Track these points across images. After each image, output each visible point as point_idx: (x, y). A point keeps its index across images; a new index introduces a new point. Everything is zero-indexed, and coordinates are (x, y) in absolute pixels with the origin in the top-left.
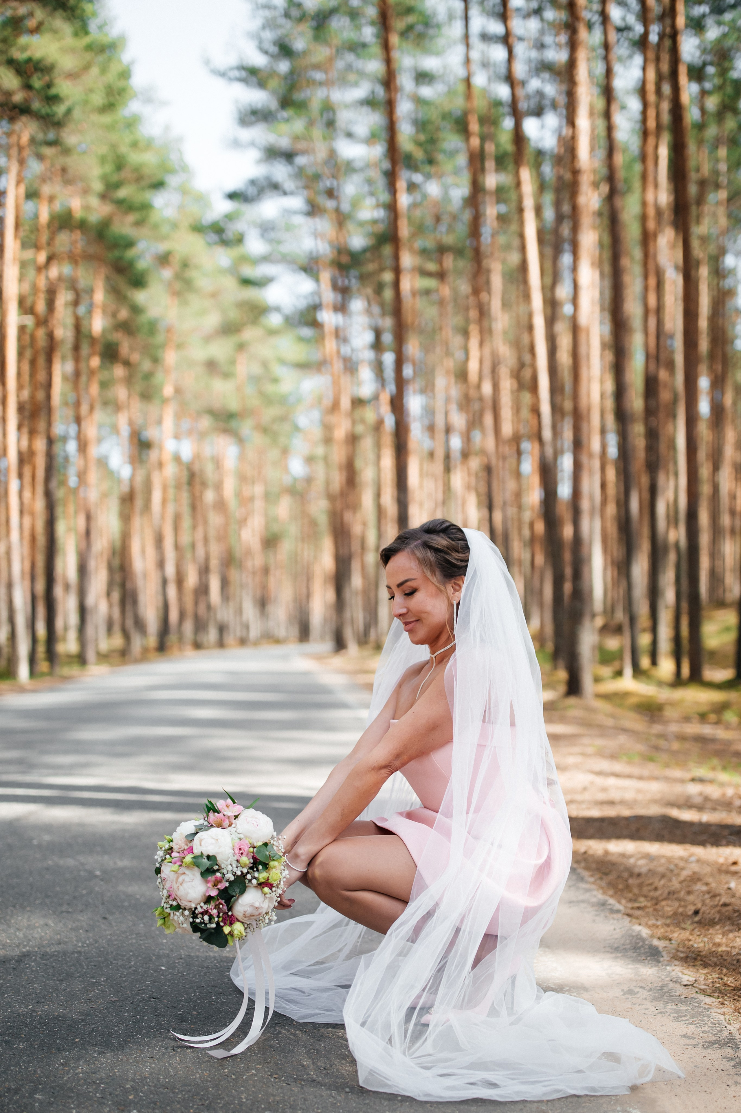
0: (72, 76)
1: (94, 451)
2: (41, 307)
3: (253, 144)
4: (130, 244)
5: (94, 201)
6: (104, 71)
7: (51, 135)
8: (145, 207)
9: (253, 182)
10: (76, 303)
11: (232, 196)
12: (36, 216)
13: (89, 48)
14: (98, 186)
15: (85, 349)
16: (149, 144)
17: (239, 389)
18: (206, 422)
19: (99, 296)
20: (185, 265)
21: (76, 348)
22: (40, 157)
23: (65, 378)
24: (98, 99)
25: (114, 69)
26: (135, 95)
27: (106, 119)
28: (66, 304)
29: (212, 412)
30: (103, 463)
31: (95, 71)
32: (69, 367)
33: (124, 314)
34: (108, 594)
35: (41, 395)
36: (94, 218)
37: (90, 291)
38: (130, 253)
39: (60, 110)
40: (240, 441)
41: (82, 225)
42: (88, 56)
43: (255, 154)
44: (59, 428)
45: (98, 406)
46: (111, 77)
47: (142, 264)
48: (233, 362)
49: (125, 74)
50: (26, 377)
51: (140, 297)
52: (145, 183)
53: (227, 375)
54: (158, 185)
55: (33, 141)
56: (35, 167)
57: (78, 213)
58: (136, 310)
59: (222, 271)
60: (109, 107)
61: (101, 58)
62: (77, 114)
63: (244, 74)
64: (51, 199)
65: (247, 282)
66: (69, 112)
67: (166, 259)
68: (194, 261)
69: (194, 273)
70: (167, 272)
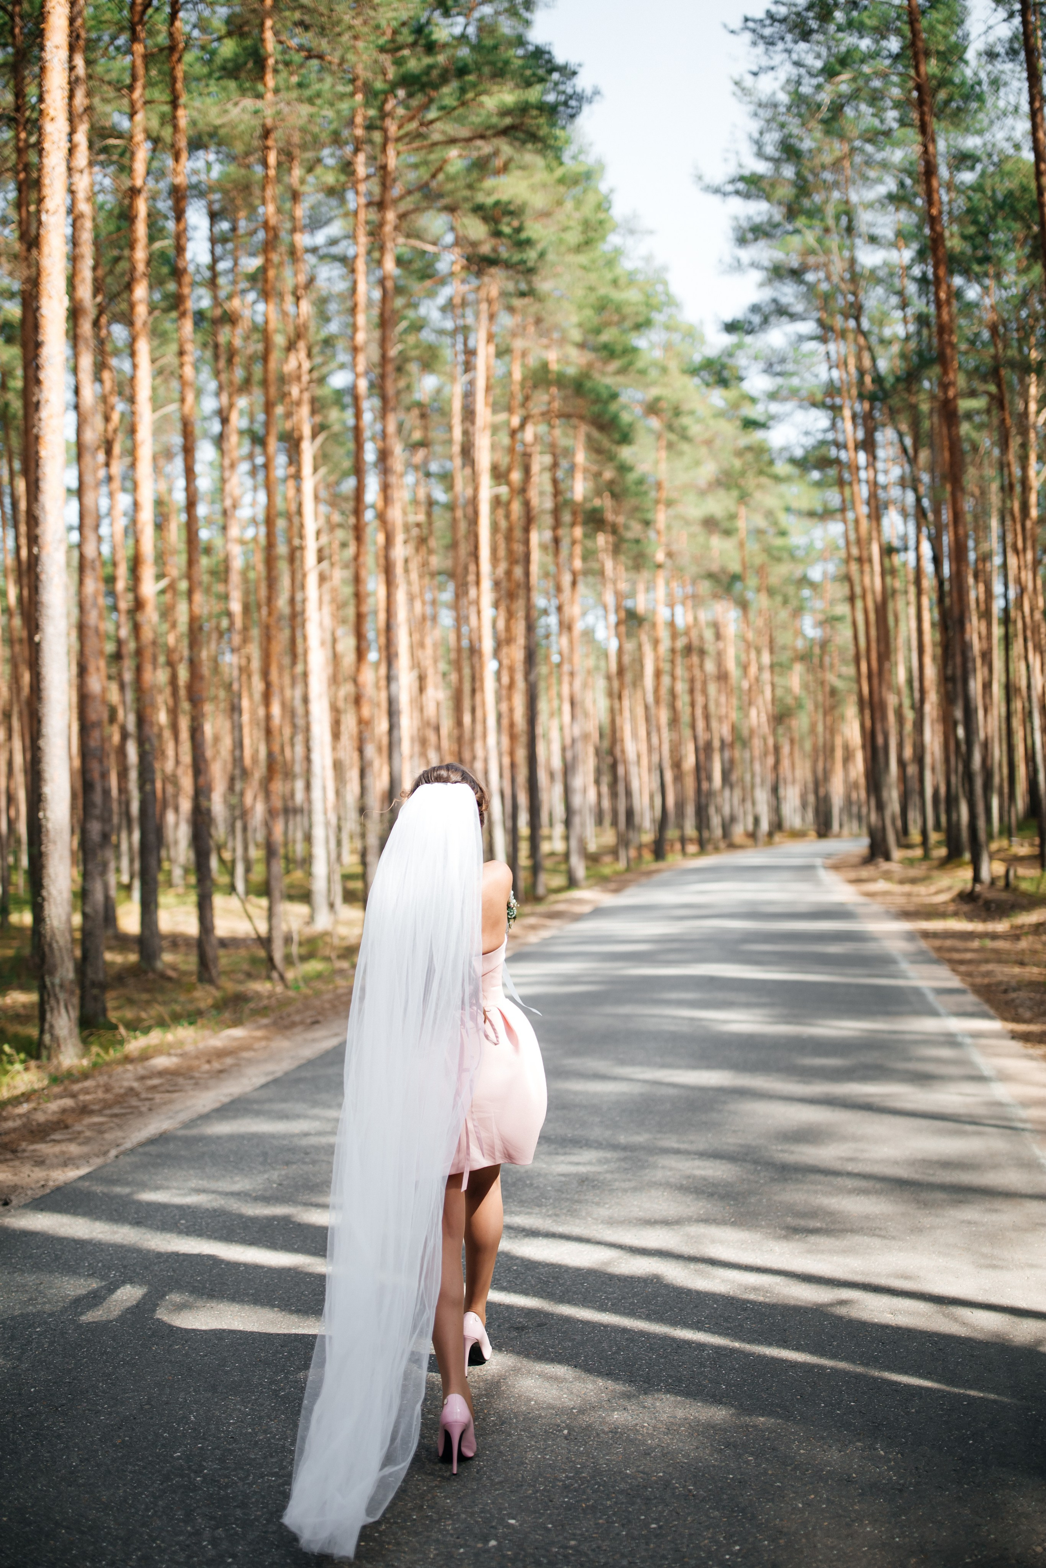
67: (652, 408)
68: (686, 407)
69: (685, 420)
70: (655, 423)
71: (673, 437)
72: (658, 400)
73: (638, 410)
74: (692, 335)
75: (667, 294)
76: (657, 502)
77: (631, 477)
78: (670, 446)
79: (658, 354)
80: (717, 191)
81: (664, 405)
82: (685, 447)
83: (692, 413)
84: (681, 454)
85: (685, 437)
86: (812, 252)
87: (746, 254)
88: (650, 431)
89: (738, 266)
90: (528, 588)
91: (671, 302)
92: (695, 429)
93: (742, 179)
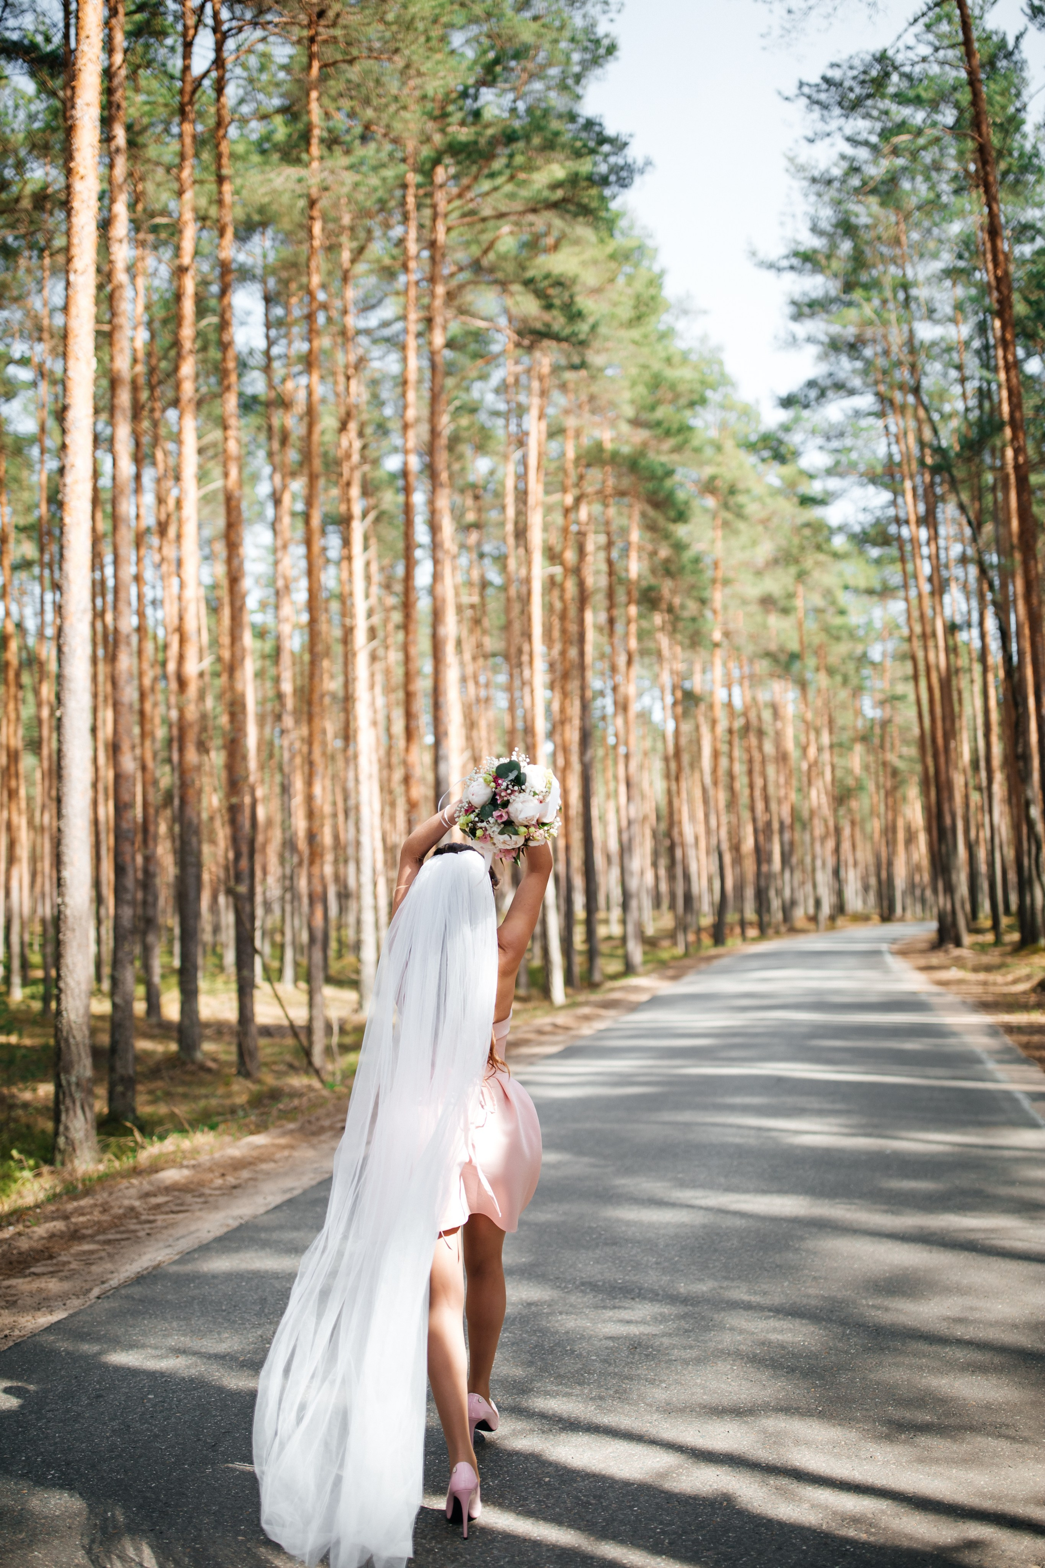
0: (597, 291)
1: (635, 708)
2: (570, 556)
3: (809, 340)
4: (669, 473)
5: (625, 428)
6: (630, 279)
7: (576, 360)
8: (684, 429)
9: (811, 384)
10: (609, 545)
11: (788, 402)
12: (563, 454)
13: (612, 257)
14: (629, 411)
15: (621, 596)
16: (685, 357)
17: (800, 625)
18: (763, 666)
19: (635, 536)
20: (732, 491)
21: (611, 594)
22: (563, 387)
23: (599, 629)
24: (625, 312)
25: (643, 274)
26: (668, 308)
27: (635, 333)
28: (598, 548)
29: (768, 654)
30: (644, 717)
31: (621, 280)
32: (603, 617)
33: (664, 552)
34: (655, 865)
35: (573, 653)
36: (626, 450)
37: (624, 531)
38: (668, 483)
39: (583, 328)
40: (803, 685)
41: (614, 459)
42: (613, 265)
43: (813, 350)
44: (595, 683)
45: (636, 658)
46: (639, 285)
47: (681, 495)
48: (791, 596)
49: (655, 282)
50: (556, 634)
51: (681, 531)
52: (683, 401)
53: (786, 611)
54: (698, 402)
55: (556, 369)
56: (560, 400)
57: (609, 446)
58: (679, 547)
59: (775, 492)
60: (638, 319)
61: (628, 269)
62: (603, 330)
63: (795, 261)
64: (578, 434)
65: (806, 501)
66: (594, 328)
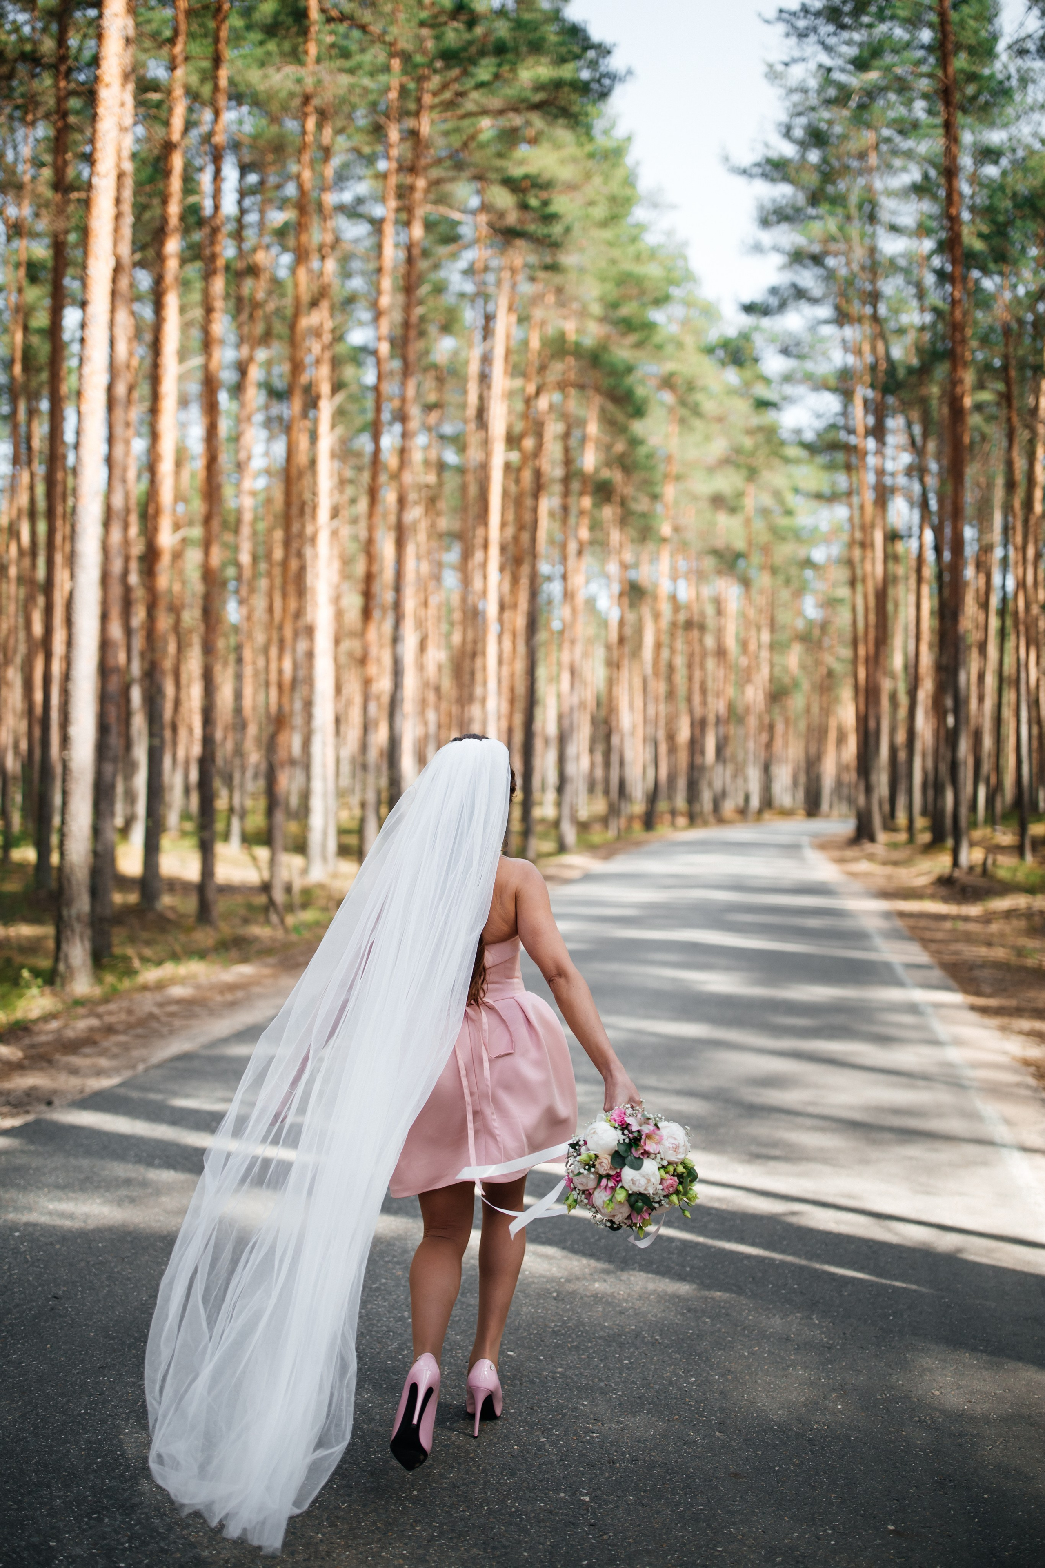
67: (668, 382)
68: (700, 383)
69: (699, 397)
70: (667, 397)
71: (684, 412)
72: (671, 375)
73: (653, 383)
74: (709, 312)
75: (687, 270)
76: (666, 476)
77: (642, 451)
78: (682, 421)
79: (674, 329)
80: (744, 172)
81: (679, 381)
82: (697, 423)
83: (704, 389)
84: (691, 429)
85: (696, 411)
86: (833, 239)
87: (767, 237)
88: (662, 404)
89: (758, 248)
90: (534, 556)
91: (689, 277)
92: (709, 406)
93: (769, 161)
